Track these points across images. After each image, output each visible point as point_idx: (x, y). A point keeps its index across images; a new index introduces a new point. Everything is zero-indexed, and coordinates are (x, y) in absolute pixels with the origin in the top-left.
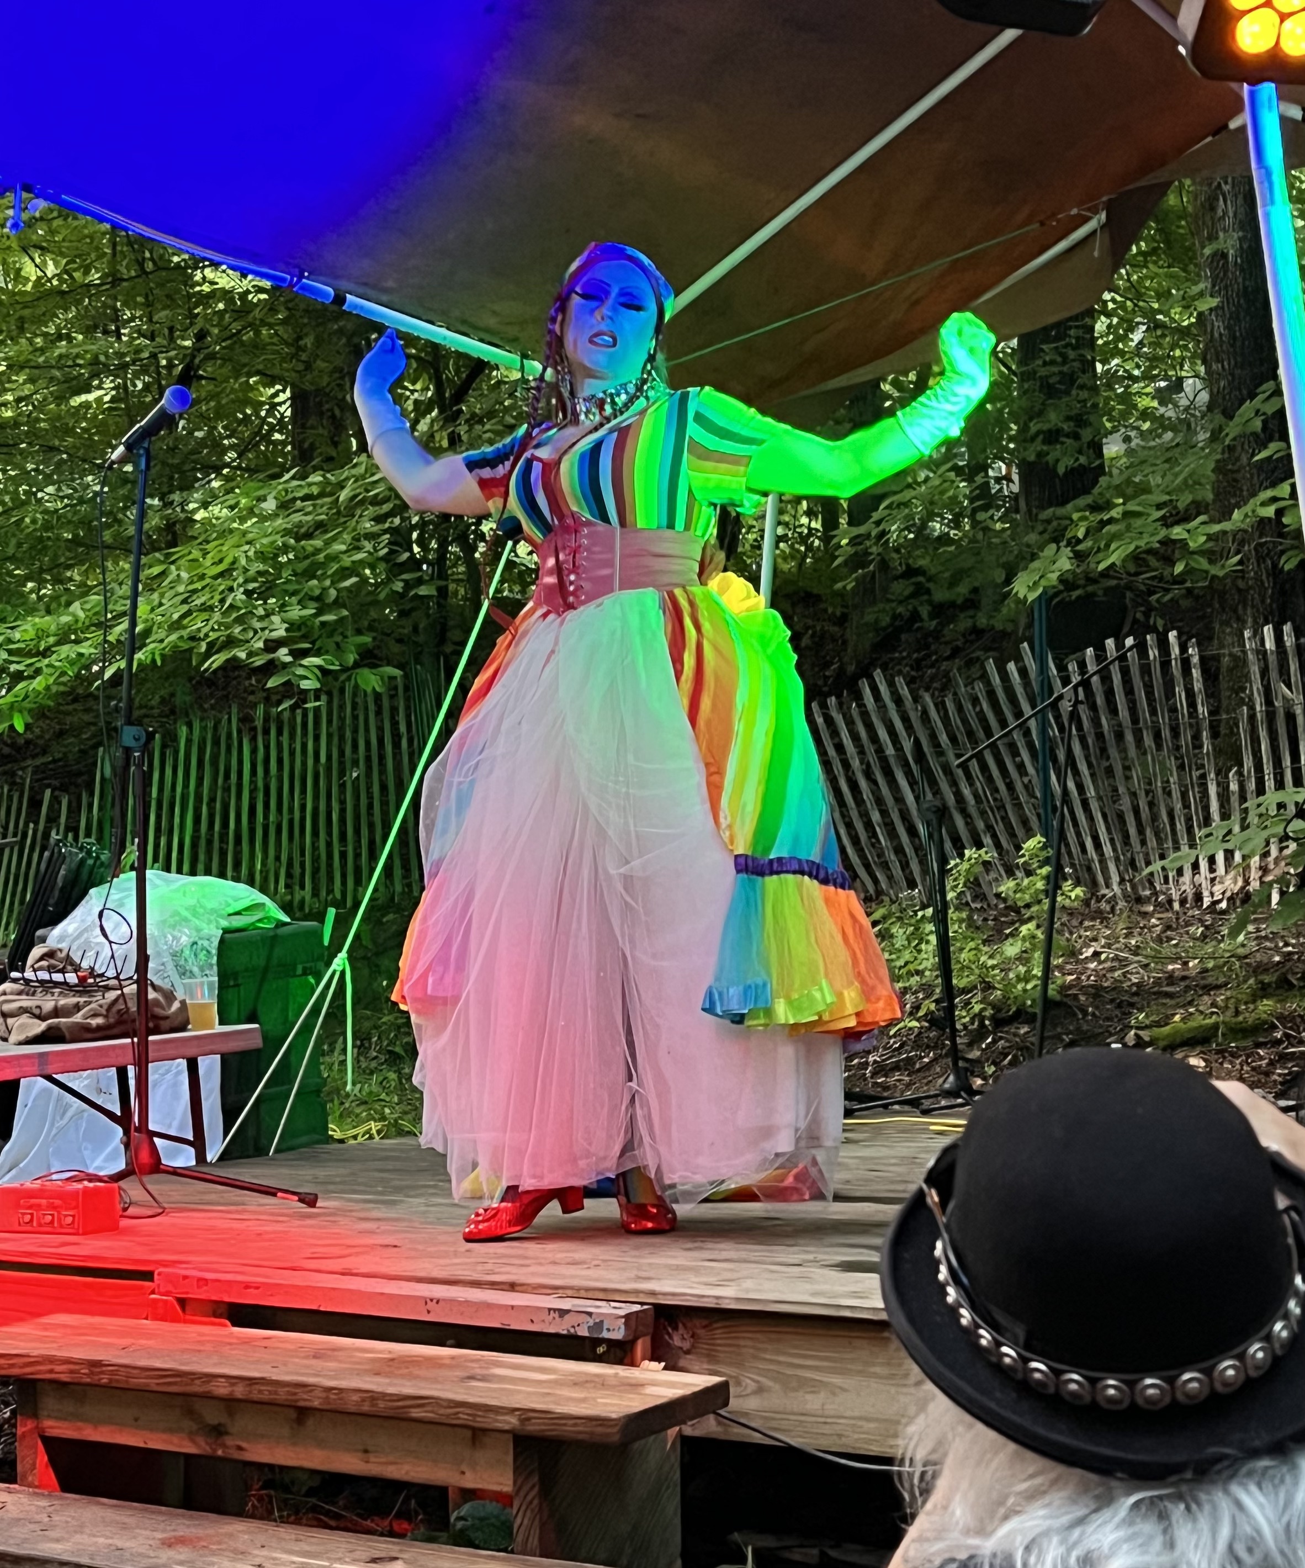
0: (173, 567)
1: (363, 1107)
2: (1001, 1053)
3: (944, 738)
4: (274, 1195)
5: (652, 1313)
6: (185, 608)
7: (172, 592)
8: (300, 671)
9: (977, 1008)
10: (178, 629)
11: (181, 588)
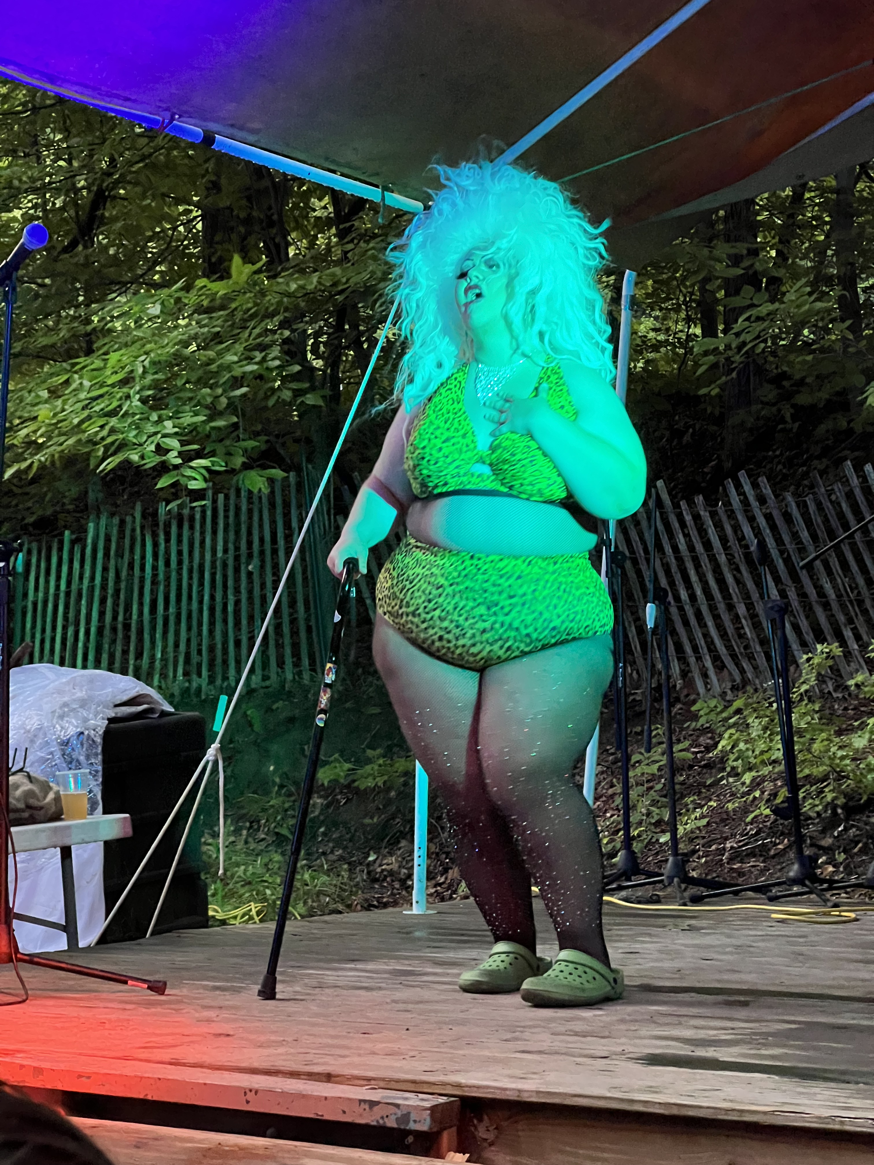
0: (76, 376)
1: (247, 888)
2: (852, 841)
3: (805, 535)
4: (126, 983)
5: (459, 1103)
6: (86, 413)
7: (74, 399)
8: (189, 472)
9: (829, 797)
10: (77, 433)
11: (83, 395)
